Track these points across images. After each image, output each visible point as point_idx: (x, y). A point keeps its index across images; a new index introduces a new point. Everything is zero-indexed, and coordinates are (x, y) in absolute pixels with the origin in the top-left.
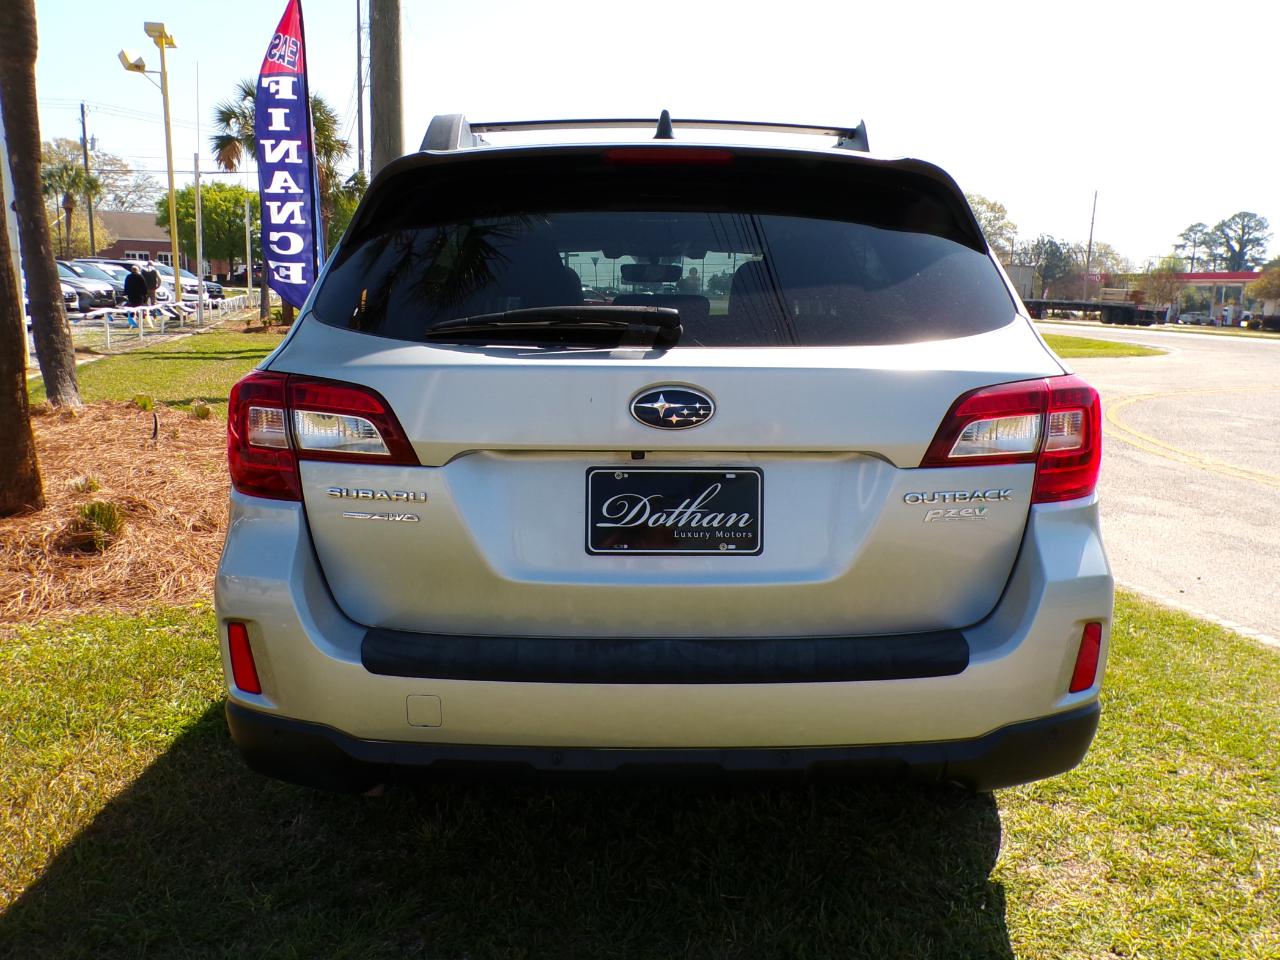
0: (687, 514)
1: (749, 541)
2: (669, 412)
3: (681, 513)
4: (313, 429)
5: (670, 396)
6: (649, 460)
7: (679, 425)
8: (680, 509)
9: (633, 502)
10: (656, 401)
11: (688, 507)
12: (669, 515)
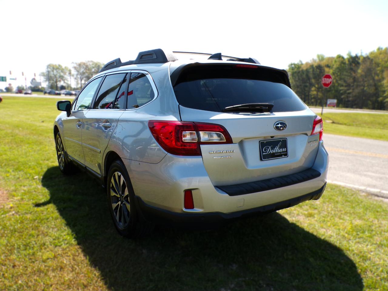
0: (277, 150)
1: (286, 154)
2: (281, 127)
3: (276, 150)
4: (204, 136)
5: (281, 123)
6: (274, 138)
7: (282, 129)
8: (276, 149)
9: (268, 148)
10: (279, 124)
11: (277, 148)
12: (274, 150)
